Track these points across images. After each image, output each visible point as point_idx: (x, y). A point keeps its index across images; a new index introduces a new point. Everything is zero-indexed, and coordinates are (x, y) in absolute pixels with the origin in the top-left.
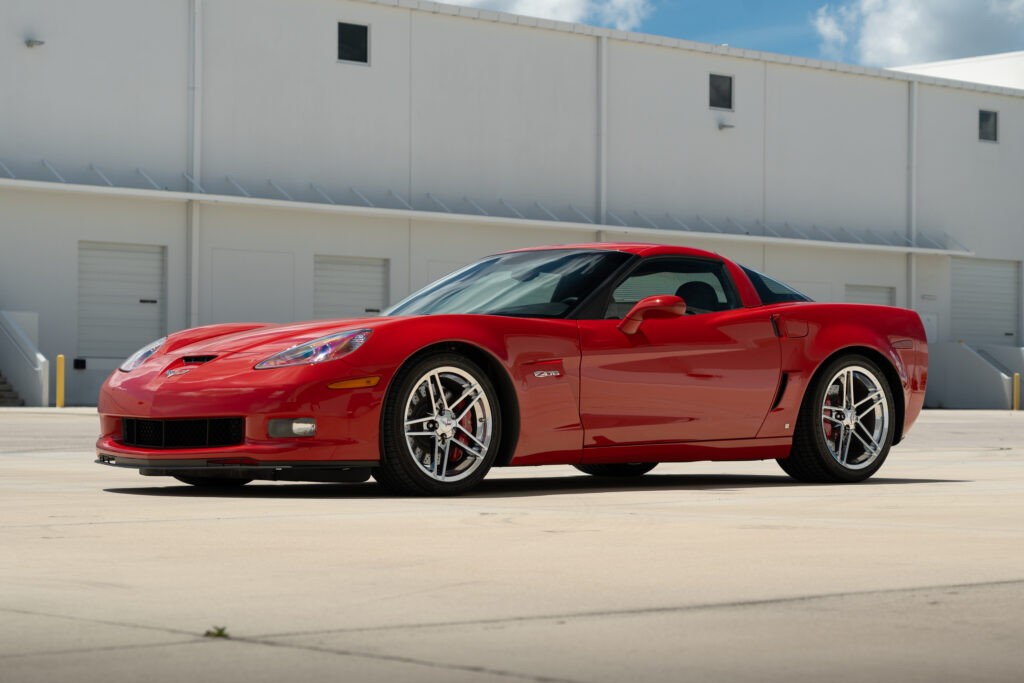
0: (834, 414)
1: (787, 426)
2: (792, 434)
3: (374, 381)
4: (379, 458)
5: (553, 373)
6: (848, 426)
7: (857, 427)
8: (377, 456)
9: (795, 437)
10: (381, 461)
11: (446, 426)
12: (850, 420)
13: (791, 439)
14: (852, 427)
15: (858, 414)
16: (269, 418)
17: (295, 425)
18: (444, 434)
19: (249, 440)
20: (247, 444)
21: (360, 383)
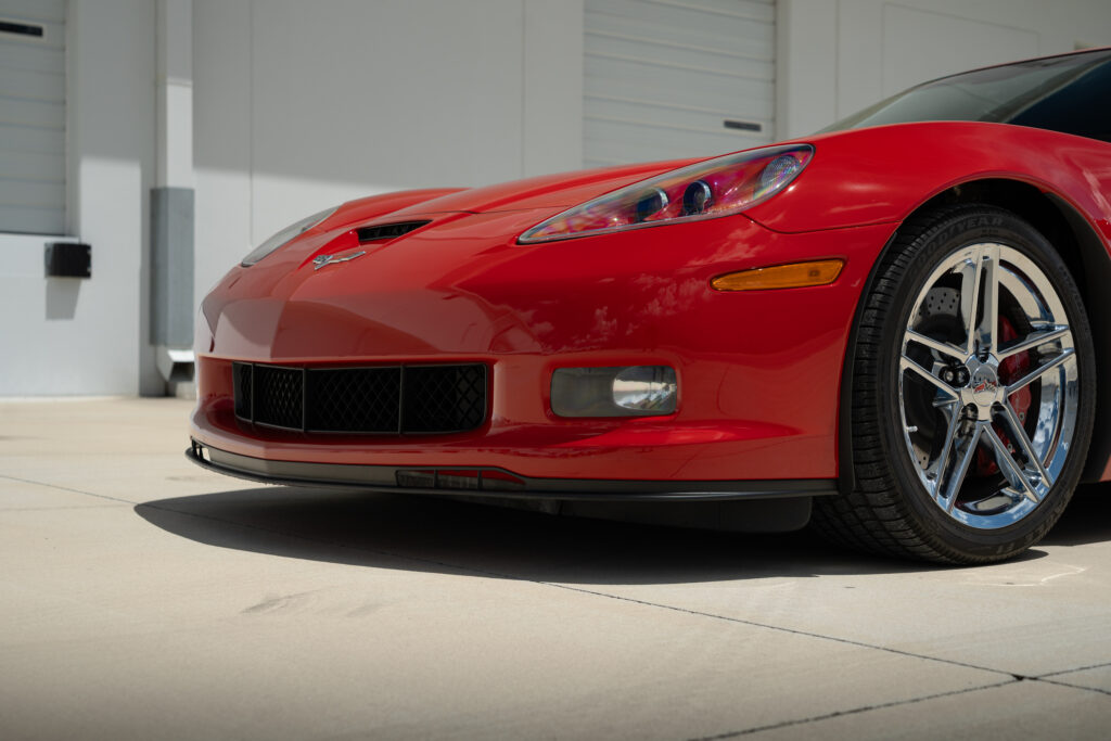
3: (829, 270)
4: (831, 472)
8: (829, 469)
10: (839, 481)
16: (553, 367)
17: (619, 385)
18: (974, 407)
19: (505, 422)
20: (493, 431)
21: (794, 276)
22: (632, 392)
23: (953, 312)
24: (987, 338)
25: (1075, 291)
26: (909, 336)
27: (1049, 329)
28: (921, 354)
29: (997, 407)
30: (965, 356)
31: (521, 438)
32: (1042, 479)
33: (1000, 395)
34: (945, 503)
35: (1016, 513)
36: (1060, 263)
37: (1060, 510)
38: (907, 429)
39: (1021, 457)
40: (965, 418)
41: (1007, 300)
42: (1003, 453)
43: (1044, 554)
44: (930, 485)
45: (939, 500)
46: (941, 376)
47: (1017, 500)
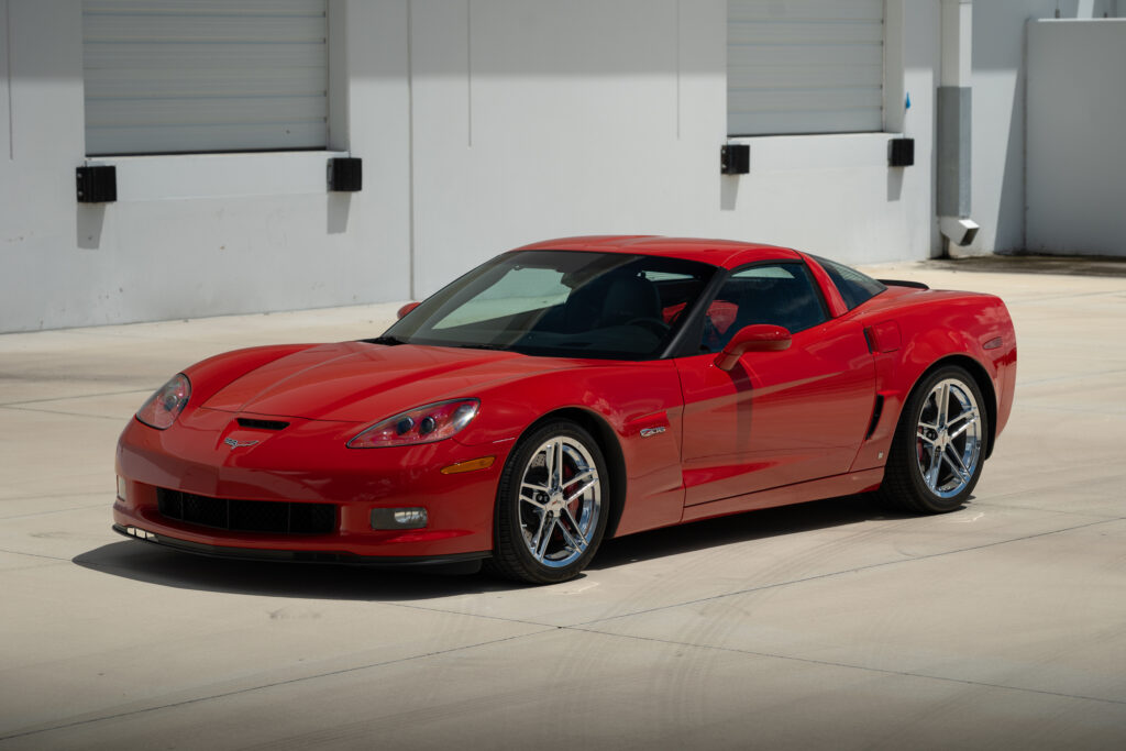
0: (926, 432)
1: (881, 456)
2: (884, 464)
3: (488, 461)
4: (490, 547)
5: (659, 430)
6: (939, 447)
7: (948, 450)
8: (488, 546)
9: (887, 467)
10: (494, 551)
11: (556, 505)
12: (943, 440)
13: (883, 469)
14: (943, 449)
15: (950, 434)
16: (372, 507)
17: (397, 515)
18: (552, 512)
19: (346, 531)
20: (342, 534)
21: (474, 465)
22: (402, 517)
23: (543, 465)
24: (557, 476)
25: (599, 452)
26: (523, 484)
27: (587, 470)
28: (528, 492)
29: (563, 511)
30: (547, 489)
31: (352, 538)
32: (584, 542)
33: (564, 504)
34: (539, 557)
35: (571, 558)
36: (591, 440)
37: (592, 555)
38: (522, 526)
39: (574, 532)
40: (548, 516)
41: (566, 457)
42: (566, 533)
43: (585, 576)
44: (532, 550)
45: (536, 555)
46: (538, 500)
47: (572, 552)
